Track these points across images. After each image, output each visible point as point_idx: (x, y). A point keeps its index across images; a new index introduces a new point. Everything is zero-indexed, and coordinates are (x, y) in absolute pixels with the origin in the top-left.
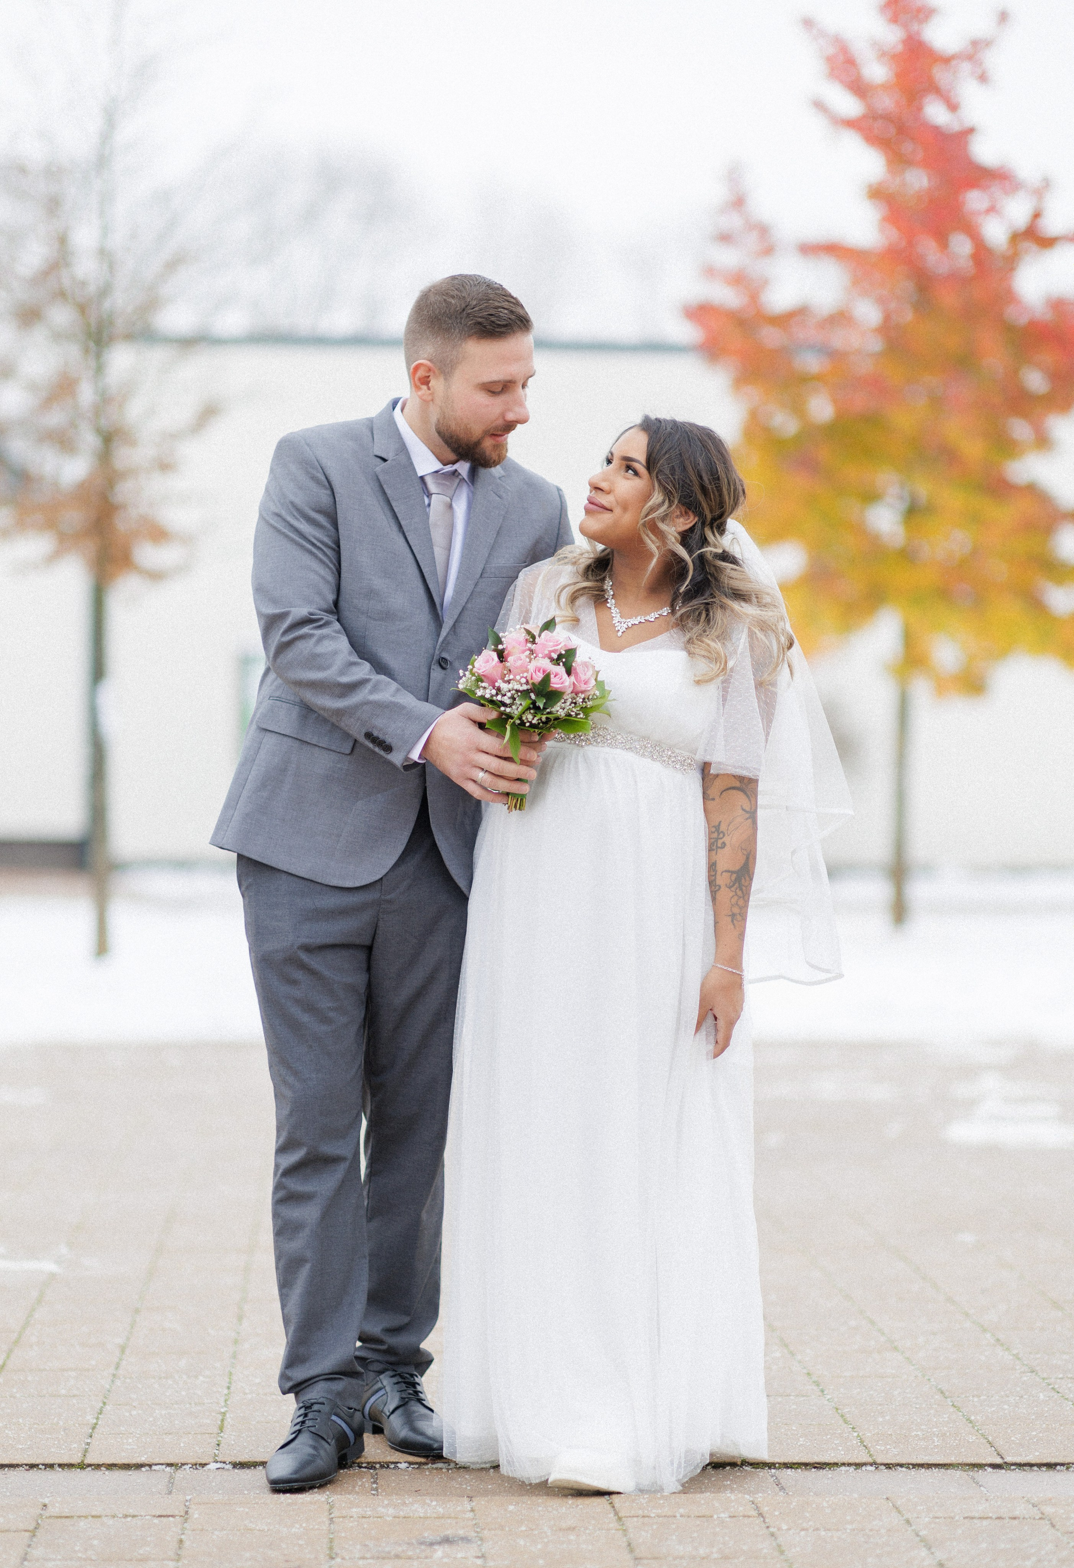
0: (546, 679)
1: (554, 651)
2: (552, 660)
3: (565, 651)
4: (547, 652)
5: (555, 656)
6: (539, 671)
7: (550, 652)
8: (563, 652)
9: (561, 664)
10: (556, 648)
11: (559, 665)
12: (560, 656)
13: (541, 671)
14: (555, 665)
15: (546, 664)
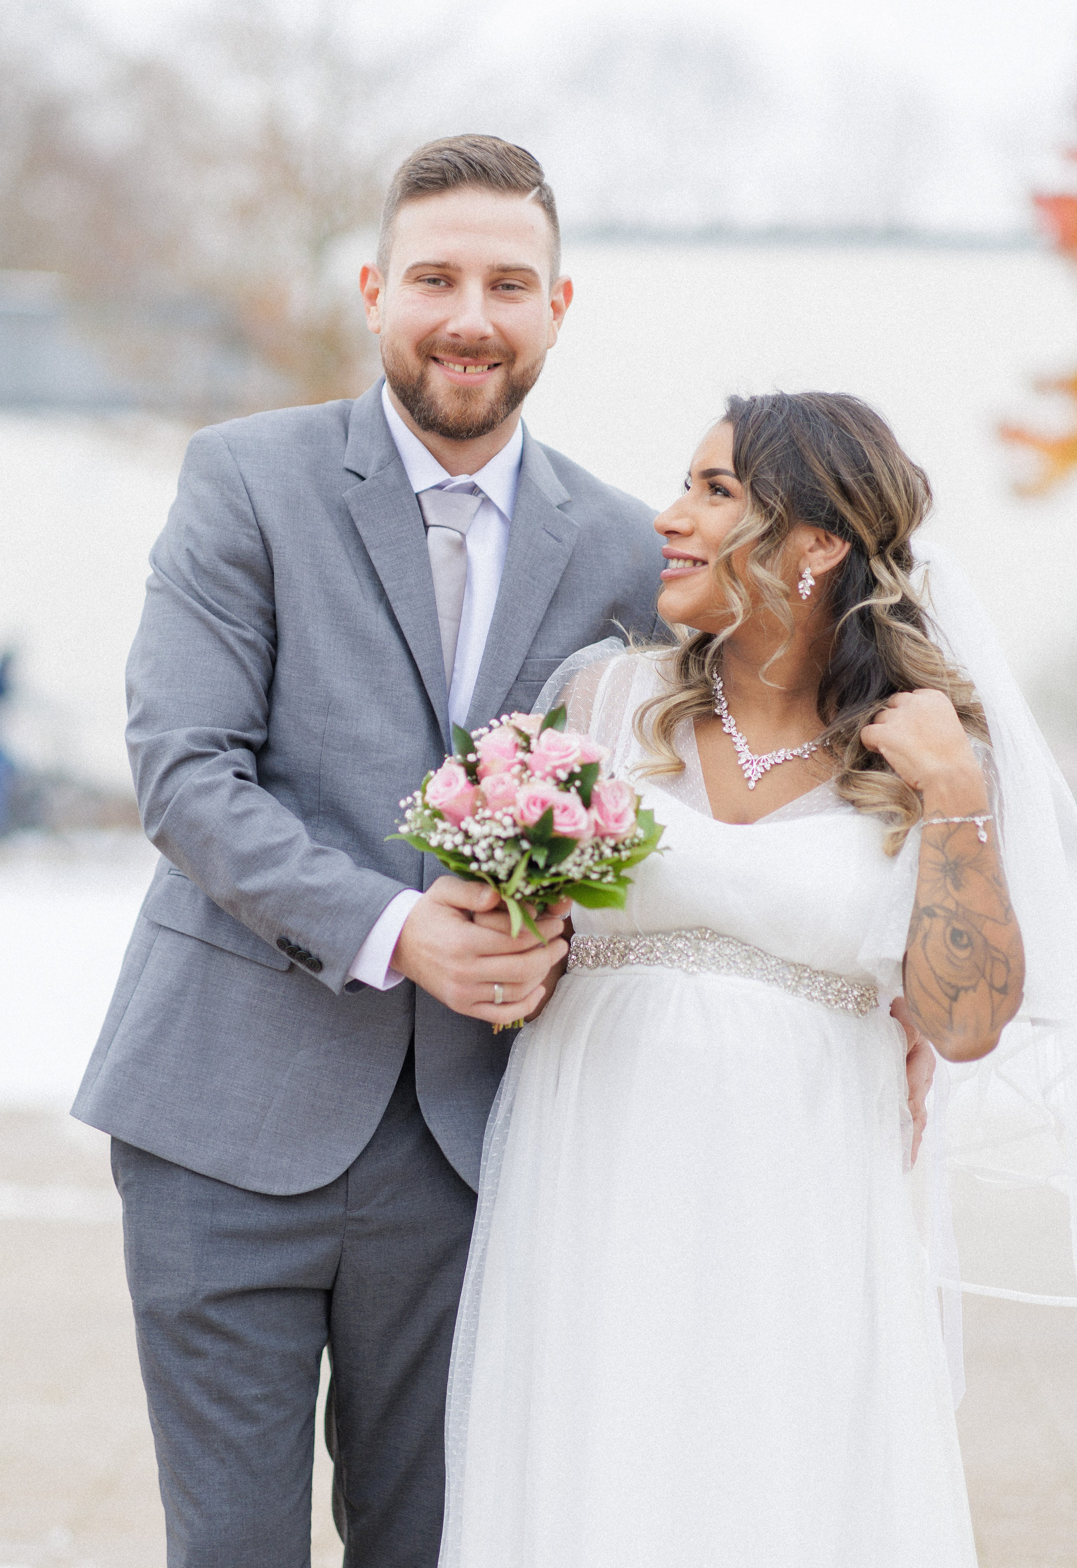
0: (547, 819)
1: (563, 767)
2: (558, 781)
3: (583, 766)
4: (548, 769)
5: (563, 775)
6: (534, 804)
7: (555, 768)
8: (577, 769)
9: (573, 790)
10: (565, 761)
11: (568, 790)
12: (572, 776)
13: (539, 804)
14: (561, 790)
15: (548, 791)
